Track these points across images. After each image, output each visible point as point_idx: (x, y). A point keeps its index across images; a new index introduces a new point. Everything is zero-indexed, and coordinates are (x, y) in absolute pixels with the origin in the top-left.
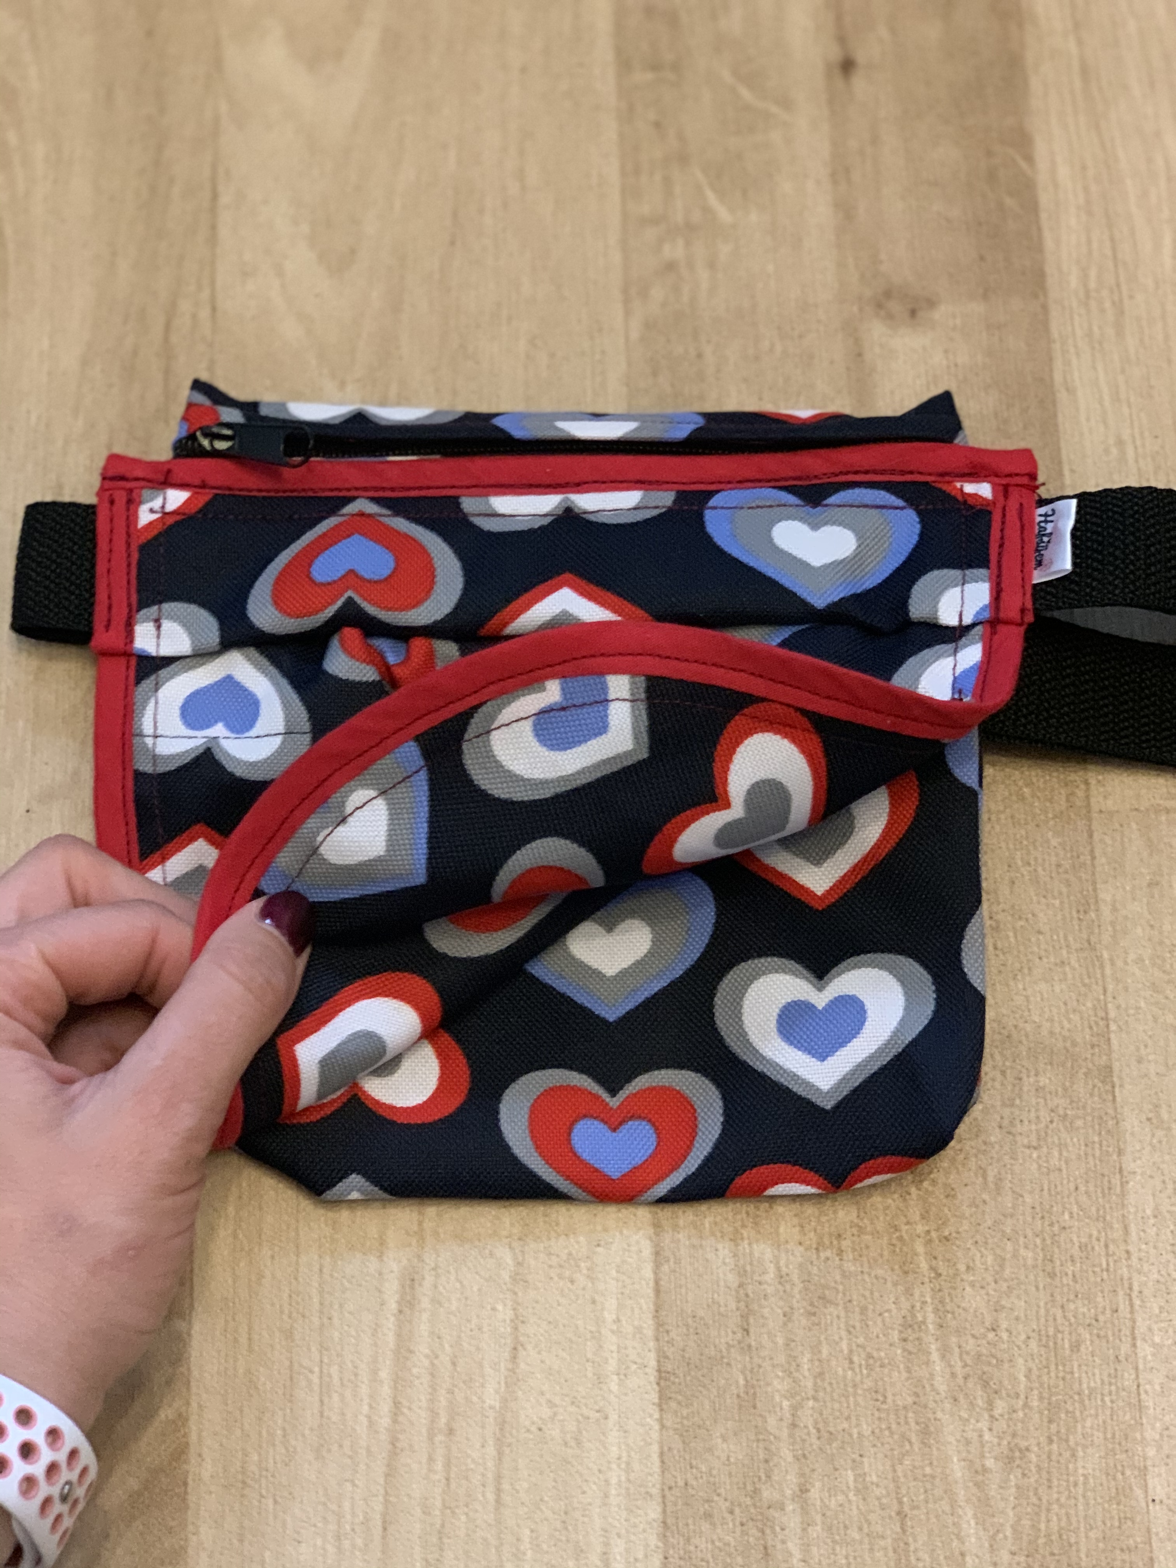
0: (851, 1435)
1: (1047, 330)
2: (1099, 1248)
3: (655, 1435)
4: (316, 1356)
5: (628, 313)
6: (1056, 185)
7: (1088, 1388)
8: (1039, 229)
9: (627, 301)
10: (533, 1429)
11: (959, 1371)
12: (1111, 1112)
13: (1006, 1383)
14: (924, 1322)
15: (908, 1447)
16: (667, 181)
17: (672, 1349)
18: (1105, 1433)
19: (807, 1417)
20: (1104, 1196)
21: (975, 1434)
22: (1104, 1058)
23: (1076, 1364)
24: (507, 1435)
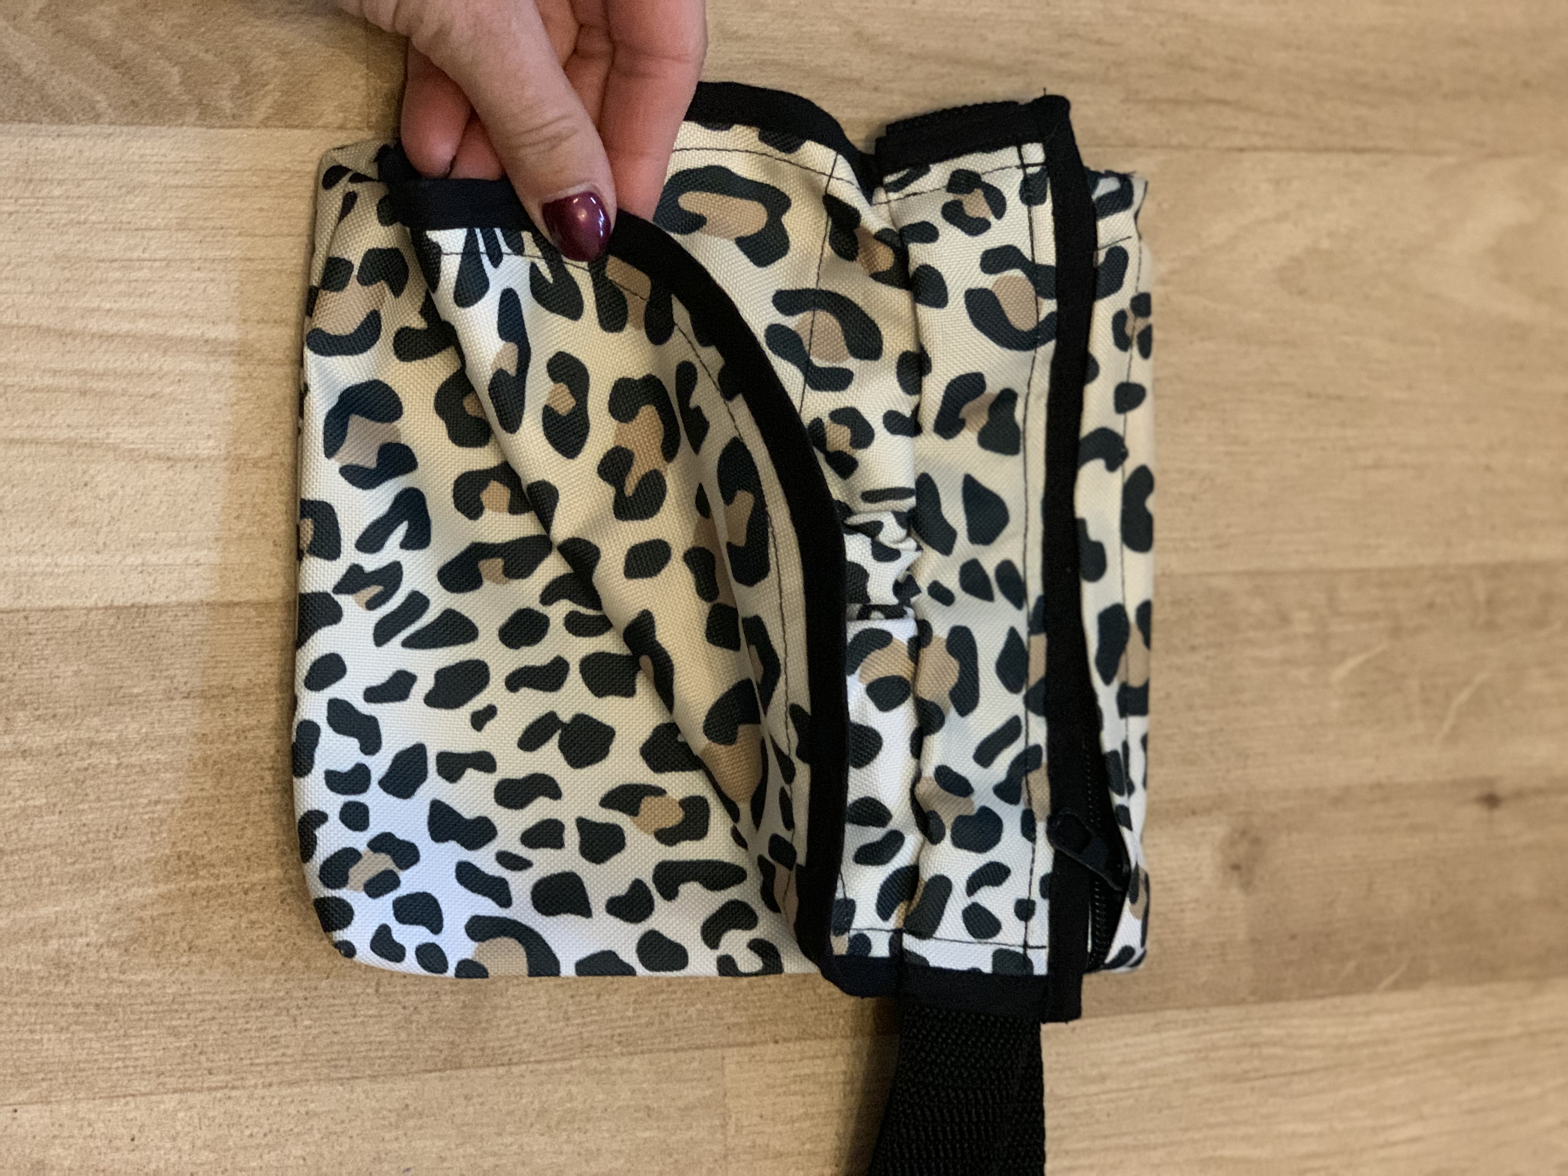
0: (82, 801)
1: (1218, 1004)
2: (274, 1056)
3: (79, 603)
4: (162, 254)
5: (1236, 574)
6: (1368, 1014)
7: (131, 1045)
8: (1322, 997)
9: (1251, 574)
10: (87, 478)
11: (146, 914)
12: (415, 1068)
13: (136, 961)
14: (197, 877)
15: (69, 861)
16: (1374, 616)
17: (169, 619)
18: (86, 1061)
19: (99, 757)
20: (328, 1061)
21: (83, 929)
22: (470, 1061)
23: (155, 1032)
24: (80, 451)
